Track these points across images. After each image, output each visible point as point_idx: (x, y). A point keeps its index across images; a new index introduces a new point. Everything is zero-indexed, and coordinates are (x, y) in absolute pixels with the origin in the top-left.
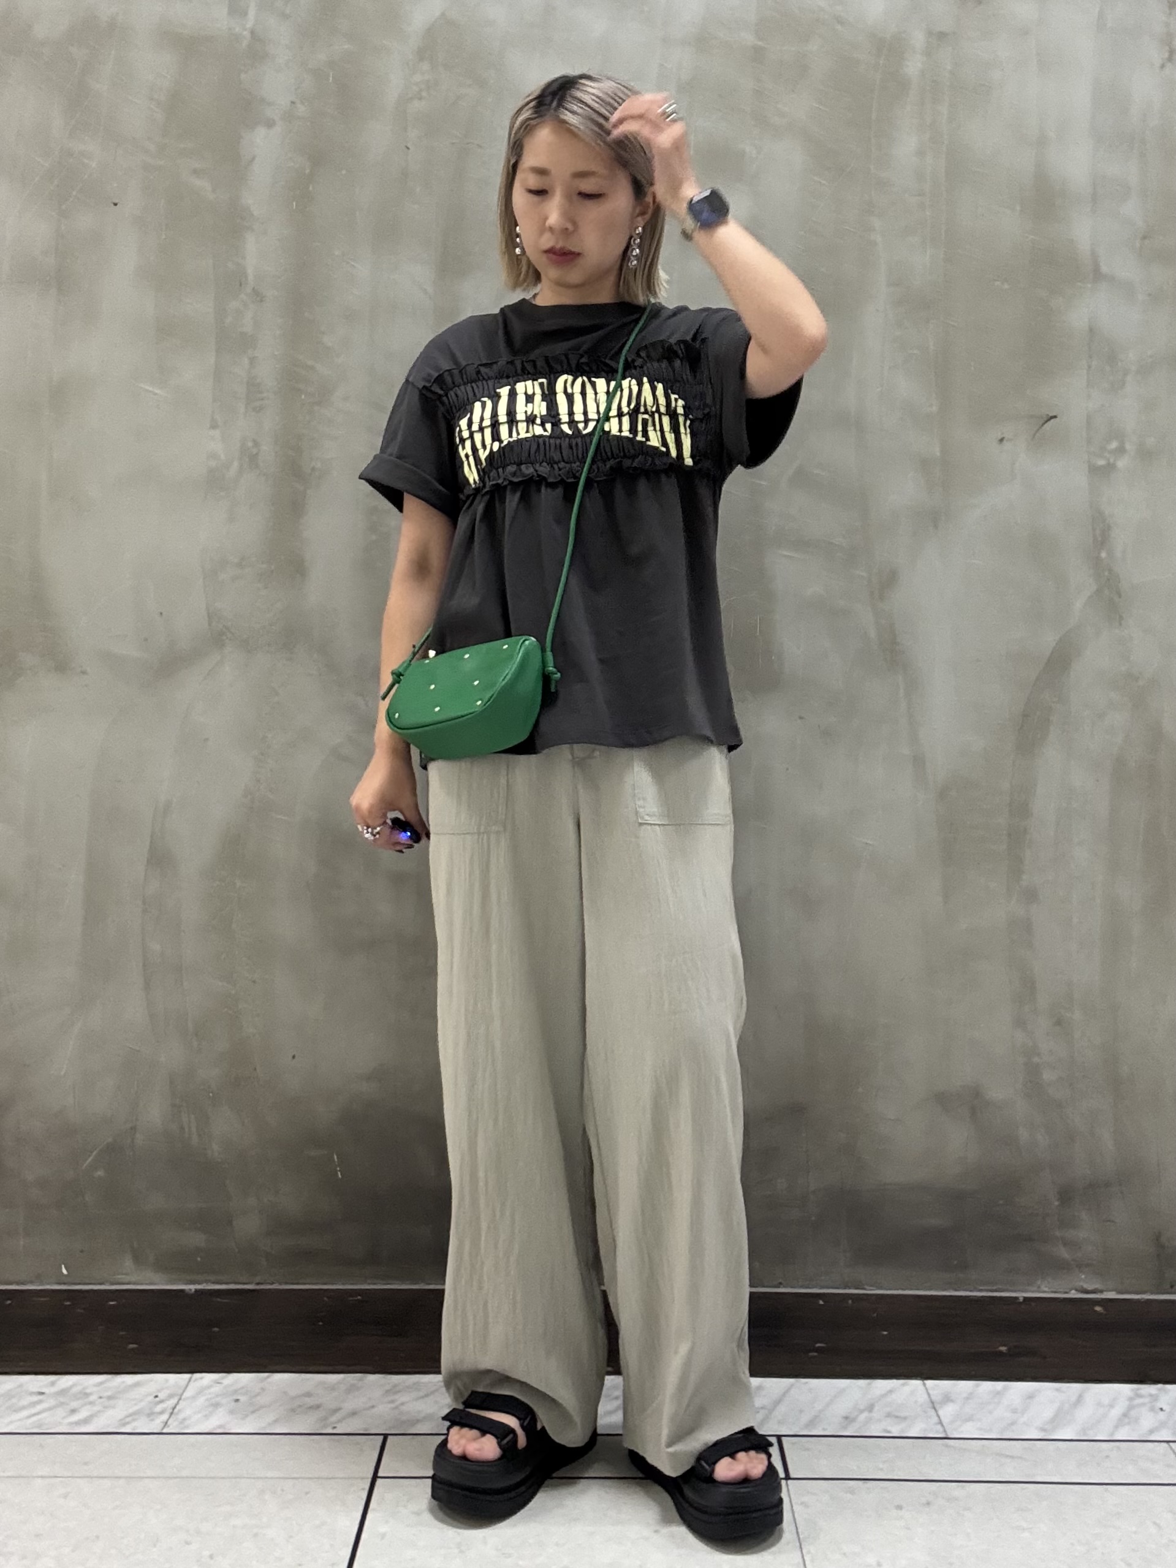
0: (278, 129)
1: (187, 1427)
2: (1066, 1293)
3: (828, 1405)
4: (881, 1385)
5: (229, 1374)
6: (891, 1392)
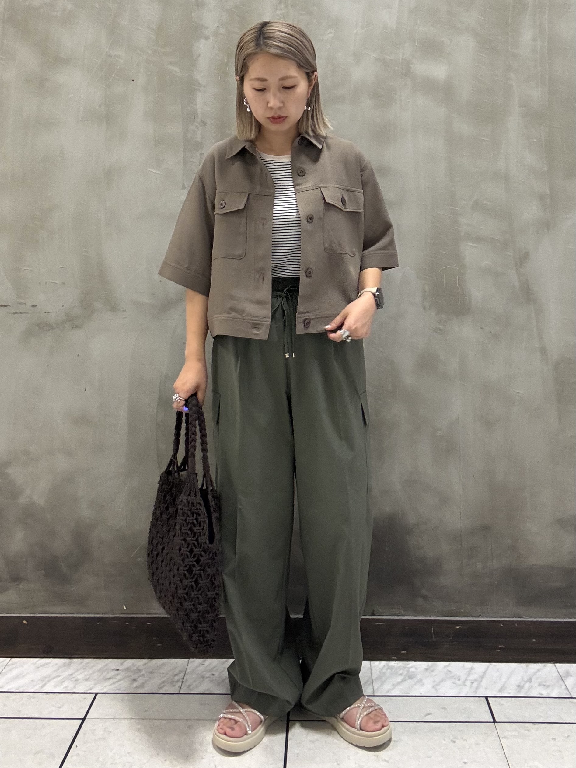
0: (212, 39)
1: (191, 690)
3: (508, 678)
4: (534, 667)
5: (207, 660)
6: (539, 670)
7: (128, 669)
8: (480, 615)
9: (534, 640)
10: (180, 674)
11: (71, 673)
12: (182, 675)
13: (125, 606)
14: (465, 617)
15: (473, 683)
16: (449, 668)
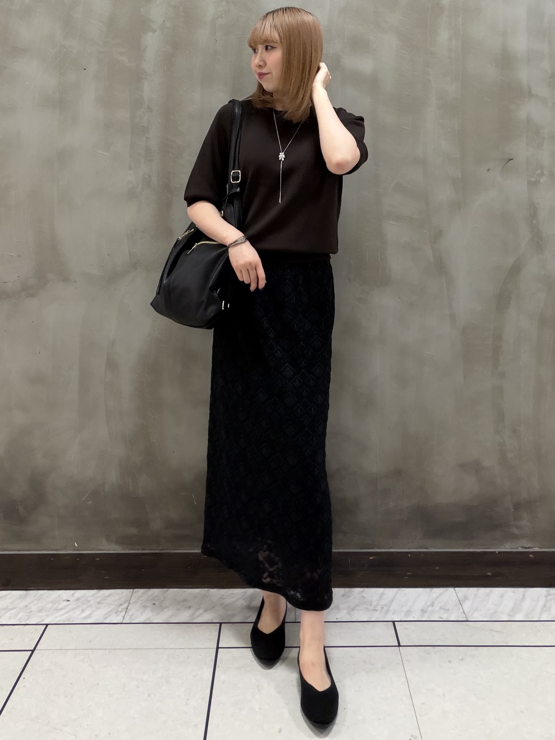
0: (157, 33)
2: (517, 549)
3: (414, 603)
4: (436, 591)
5: (150, 589)
6: (440, 595)
7: (78, 600)
8: (391, 547)
9: (437, 568)
10: (124, 604)
11: (26, 605)
12: (126, 605)
13: (77, 544)
14: (378, 549)
15: (383, 608)
16: (363, 594)
